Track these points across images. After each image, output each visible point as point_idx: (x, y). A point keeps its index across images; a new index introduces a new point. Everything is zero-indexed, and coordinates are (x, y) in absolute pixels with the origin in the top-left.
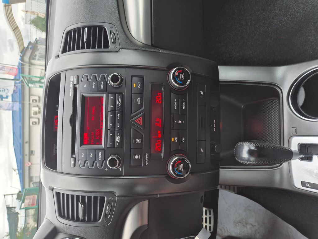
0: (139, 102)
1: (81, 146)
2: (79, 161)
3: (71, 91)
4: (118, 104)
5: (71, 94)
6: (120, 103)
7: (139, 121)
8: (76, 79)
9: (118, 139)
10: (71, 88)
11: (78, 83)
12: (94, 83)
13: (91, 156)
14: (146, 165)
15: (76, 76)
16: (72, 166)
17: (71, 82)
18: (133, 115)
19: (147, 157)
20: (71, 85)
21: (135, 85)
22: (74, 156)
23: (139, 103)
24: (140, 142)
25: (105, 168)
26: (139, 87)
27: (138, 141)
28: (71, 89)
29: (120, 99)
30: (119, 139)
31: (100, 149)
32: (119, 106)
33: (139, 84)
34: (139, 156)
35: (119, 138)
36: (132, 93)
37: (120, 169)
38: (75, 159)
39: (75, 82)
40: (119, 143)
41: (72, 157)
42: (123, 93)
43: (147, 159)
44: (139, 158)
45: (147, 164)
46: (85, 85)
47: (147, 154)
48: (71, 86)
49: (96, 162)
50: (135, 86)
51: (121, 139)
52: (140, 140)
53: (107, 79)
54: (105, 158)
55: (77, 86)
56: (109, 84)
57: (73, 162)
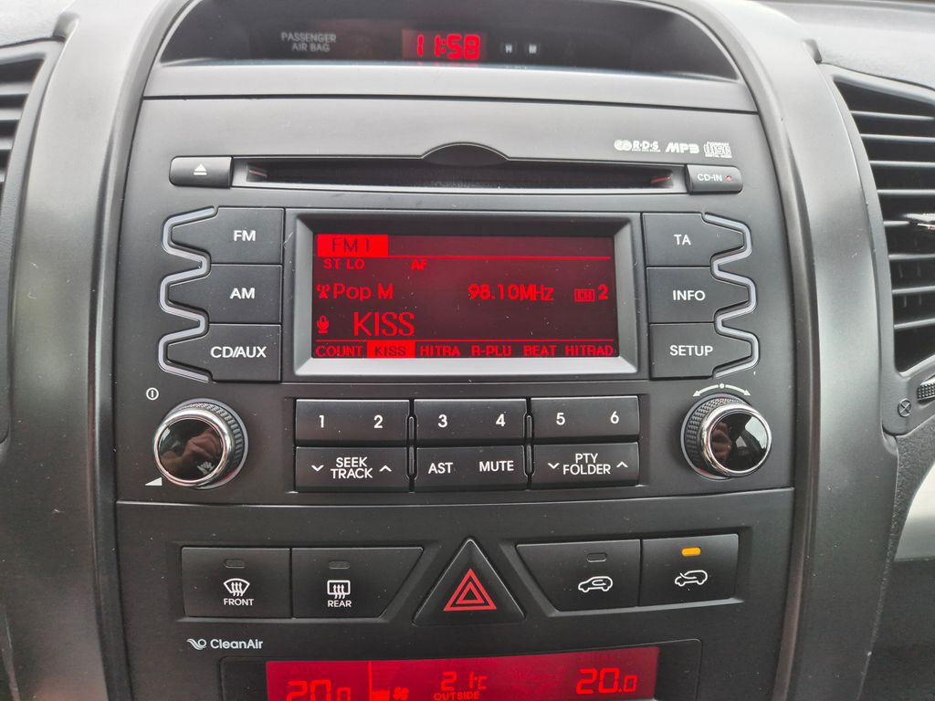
0: (590, 584)
1: (308, 220)
2: (210, 212)
3: (645, 145)
4: (578, 457)
5: (626, 149)
6: (580, 469)
7: (470, 595)
8: (718, 178)
9: (350, 467)
10: (663, 146)
11: (693, 190)
12: (700, 295)
13: (235, 293)
14: (192, 641)
15: (734, 174)
16: (180, 165)
17: (694, 149)
18: (508, 551)
19: (238, 645)
20: (683, 147)
21: (696, 551)
22: (241, 179)
23: (585, 587)
24: (330, 604)
25: (164, 381)
26: (681, 581)
27: (339, 592)
28: (655, 146)
29: (607, 469)
30: (351, 473)
31: (283, 354)
32: (560, 468)
33: (700, 577)
34: (243, 602)
35: (355, 475)
36: (642, 536)
37: (158, 482)
38: (224, 183)
39: (699, 174)
40: (326, 472)
41: (236, 162)
42: (646, 481)
43: (226, 645)
44: (232, 602)
45: (197, 645)
46: (686, 239)
47: (259, 645)
48: (672, 147)
49: (197, 325)
50: (686, 552)
51: (351, 489)
52: (349, 604)
53: (726, 380)
54: (225, 385)
55: (677, 186)
56: (697, 394)
57: (200, 168)
